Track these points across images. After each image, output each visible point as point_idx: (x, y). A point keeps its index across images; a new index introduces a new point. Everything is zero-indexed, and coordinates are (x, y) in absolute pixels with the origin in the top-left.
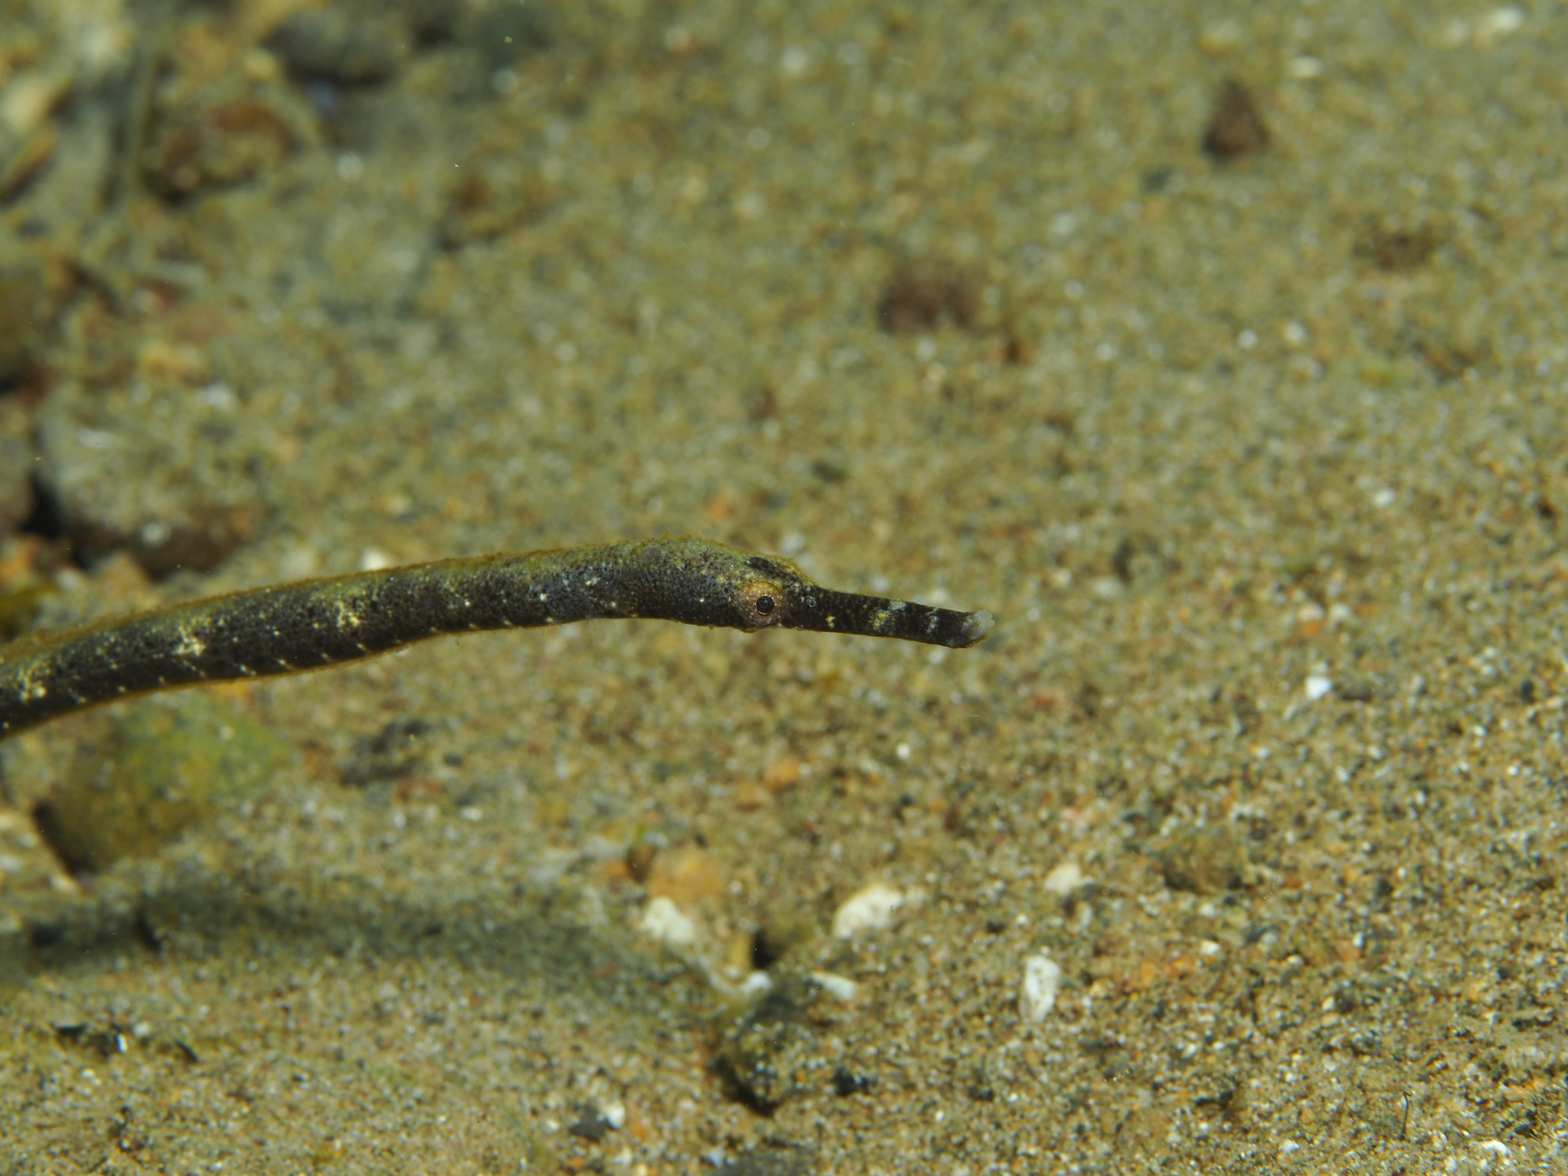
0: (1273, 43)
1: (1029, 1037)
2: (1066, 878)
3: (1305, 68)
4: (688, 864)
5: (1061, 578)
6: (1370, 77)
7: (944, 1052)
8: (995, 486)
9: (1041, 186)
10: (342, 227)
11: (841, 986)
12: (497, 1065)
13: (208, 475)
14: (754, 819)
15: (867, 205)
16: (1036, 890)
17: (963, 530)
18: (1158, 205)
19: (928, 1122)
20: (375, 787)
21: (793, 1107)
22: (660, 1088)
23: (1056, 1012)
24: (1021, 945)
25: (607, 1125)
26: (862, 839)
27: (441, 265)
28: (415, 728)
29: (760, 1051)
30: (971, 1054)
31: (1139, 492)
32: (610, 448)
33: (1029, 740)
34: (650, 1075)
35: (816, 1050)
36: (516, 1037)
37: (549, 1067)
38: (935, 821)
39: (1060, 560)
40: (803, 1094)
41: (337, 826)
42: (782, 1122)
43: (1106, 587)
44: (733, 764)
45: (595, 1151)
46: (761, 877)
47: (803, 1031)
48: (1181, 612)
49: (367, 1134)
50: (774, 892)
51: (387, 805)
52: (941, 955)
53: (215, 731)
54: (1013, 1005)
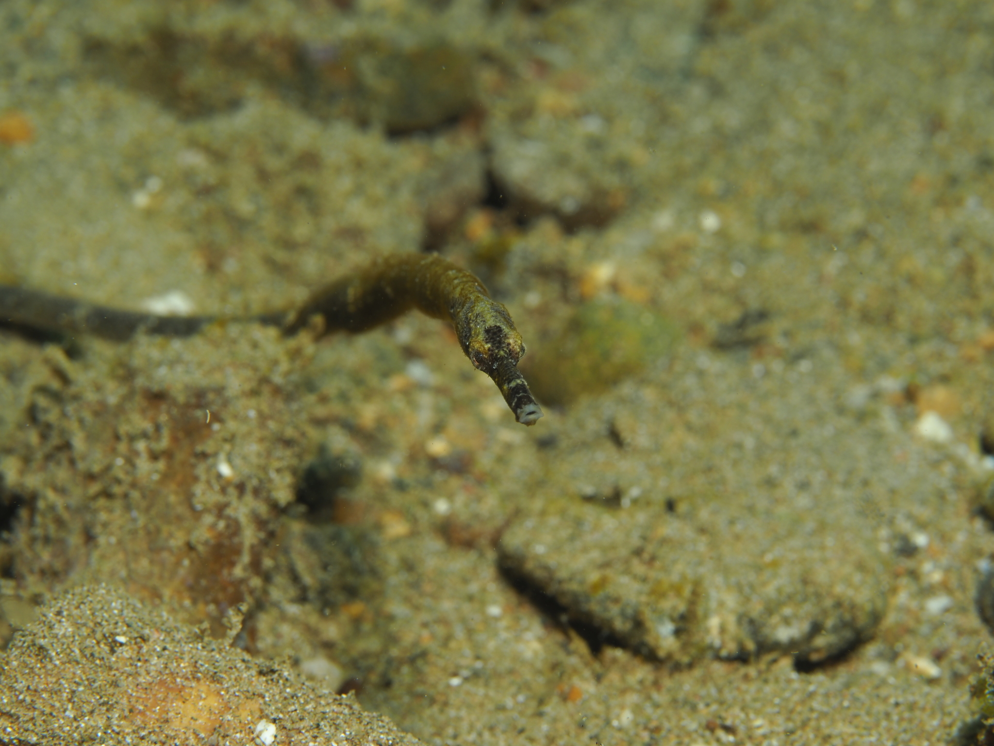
12: (846, 513)
14: (975, 367)
22: (943, 526)
25: (916, 548)
28: (762, 315)
34: (936, 518)
41: (721, 375)
44: (957, 335)
45: (912, 563)
46: (983, 402)
53: (638, 318)
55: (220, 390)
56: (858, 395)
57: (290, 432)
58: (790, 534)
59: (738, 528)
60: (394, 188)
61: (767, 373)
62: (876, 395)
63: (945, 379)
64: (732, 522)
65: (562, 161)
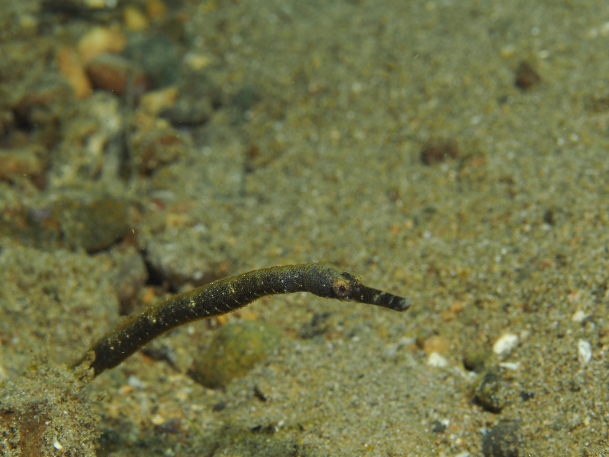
0: (529, 48)
1: (586, 368)
2: (579, 316)
3: (544, 54)
4: (436, 341)
5: (527, 228)
6: (569, 52)
7: (556, 379)
8: (488, 205)
9: (462, 110)
10: (212, 170)
11: (511, 366)
12: (401, 414)
13: (210, 253)
14: (451, 323)
15: (400, 128)
16: (571, 321)
17: (484, 221)
18: (507, 108)
19: (558, 403)
20: (316, 338)
21: (508, 408)
22: (456, 413)
23: (593, 358)
24: (571, 340)
25: (444, 427)
26: (495, 321)
27: (250, 178)
28: (326, 316)
29: (491, 392)
30: (567, 378)
31: (544, 196)
32: (348, 218)
33: (547, 276)
34: (451, 409)
35: (510, 388)
36: (404, 404)
37: (418, 412)
38: (520, 310)
39: (524, 222)
40: (510, 404)
41: (310, 352)
42: (505, 413)
43: (545, 227)
44: (438, 307)
45: (444, 436)
46: (461, 341)
47: (503, 383)
48: (579, 228)
49: (375, 440)
50: (467, 345)
51: (323, 343)
52: (544, 349)
53: (257, 329)
54: (576, 359)
55: (45, 402)
56: (391, 349)
57: (87, 420)
58: (374, 431)
59: (345, 432)
60: (98, 281)
61: (335, 346)
62: (400, 348)
63: (436, 333)
64: (341, 430)
65: (190, 251)
